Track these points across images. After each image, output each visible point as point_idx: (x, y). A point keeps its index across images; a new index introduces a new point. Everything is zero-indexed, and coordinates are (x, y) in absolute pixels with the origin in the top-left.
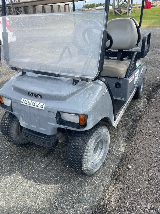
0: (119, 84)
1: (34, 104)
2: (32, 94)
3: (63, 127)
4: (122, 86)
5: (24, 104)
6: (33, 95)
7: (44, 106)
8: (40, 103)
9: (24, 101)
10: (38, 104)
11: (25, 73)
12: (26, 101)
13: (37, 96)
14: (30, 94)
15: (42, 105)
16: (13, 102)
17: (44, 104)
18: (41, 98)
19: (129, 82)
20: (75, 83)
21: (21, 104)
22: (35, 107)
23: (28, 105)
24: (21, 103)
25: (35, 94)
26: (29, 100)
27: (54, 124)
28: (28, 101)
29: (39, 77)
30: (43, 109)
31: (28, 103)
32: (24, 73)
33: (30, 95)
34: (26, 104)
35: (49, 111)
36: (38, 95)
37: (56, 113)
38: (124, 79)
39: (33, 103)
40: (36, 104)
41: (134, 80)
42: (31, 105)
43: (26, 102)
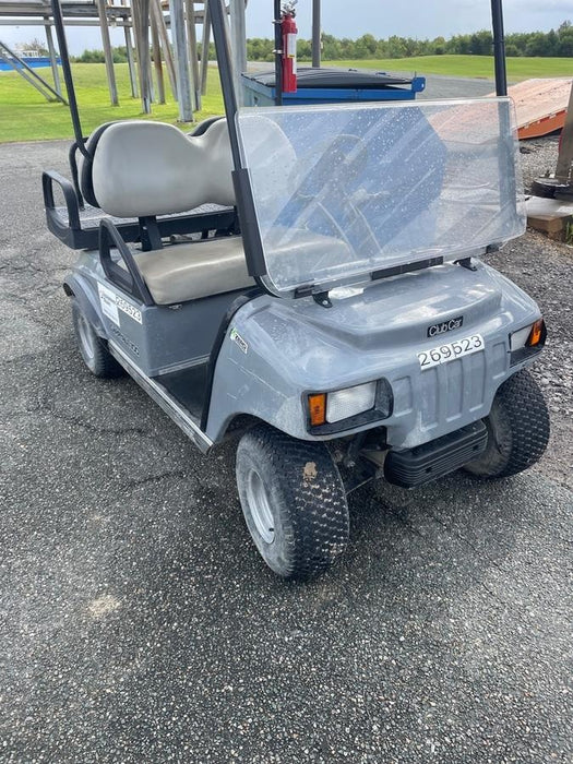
1: (458, 350)
2: (440, 325)
5: (433, 364)
6: (443, 327)
7: (481, 339)
8: (471, 338)
9: (429, 357)
10: (467, 342)
12: (434, 354)
13: (452, 325)
14: (432, 331)
15: (476, 339)
17: (480, 335)
18: (461, 324)
21: (425, 371)
22: (464, 353)
23: (443, 360)
24: (423, 368)
25: (447, 323)
26: (440, 348)
28: (438, 351)
30: (482, 347)
31: (442, 355)
33: (434, 331)
34: (438, 363)
35: (494, 346)
36: (456, 320)
39: (454, 348)
40: (464, 346)
42: (452, 357)
43: (436, 357)
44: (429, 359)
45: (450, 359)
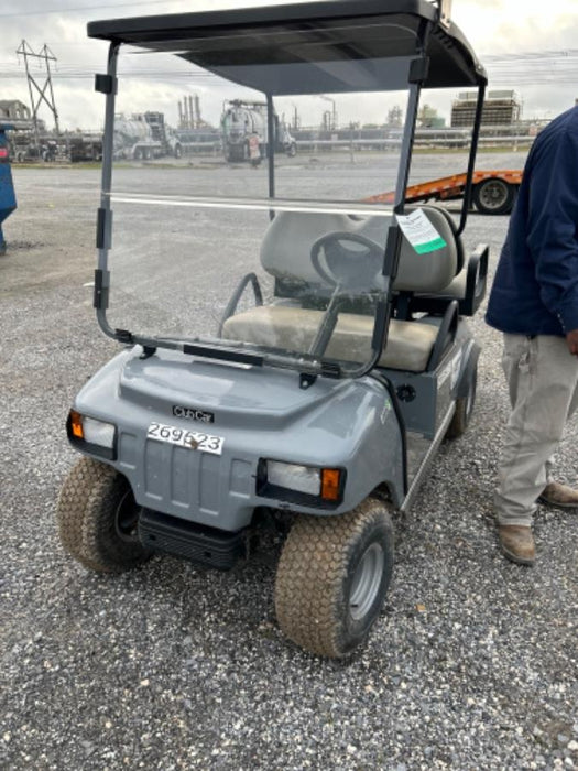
0: (409, 389)
1: (189, 439)
2: (186, 410)
3: (274, 503)
4: (418, 393)
5: (159, 438)
6: (189, 412)
7: (220, 445)
8: (209, 437)
9: (159, 430)
10: (203, 438)
11: (154, 350)
12: (165, 431)
13: (200, 416)
14: (177, 411)
15: (216, 440)
16: (122, 433)
17: (222, 440)
18: (212, 420)
19: (440, 384)
20: (305, 384)
21: (149, 440)
23: (170, 440)
24: (150, 436)
25: (194, 411)
26: (173, 428)
27: (246, 497)
28: (171, 430)
29: (196, 363)
30: (219, 451)
31: (171, 436)
32: (149, 351)
33: (179, 412)
34: (163, 439)
35: (234, 460)
36: (205, 413)
37: (256, 462)
38: (423, 375)
39: (187, 436)
41: (449, 378)
42: (181, 443)
43: (165, 434)
44: (158, 432)
45: (177, 442)
